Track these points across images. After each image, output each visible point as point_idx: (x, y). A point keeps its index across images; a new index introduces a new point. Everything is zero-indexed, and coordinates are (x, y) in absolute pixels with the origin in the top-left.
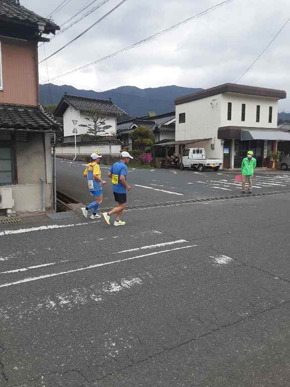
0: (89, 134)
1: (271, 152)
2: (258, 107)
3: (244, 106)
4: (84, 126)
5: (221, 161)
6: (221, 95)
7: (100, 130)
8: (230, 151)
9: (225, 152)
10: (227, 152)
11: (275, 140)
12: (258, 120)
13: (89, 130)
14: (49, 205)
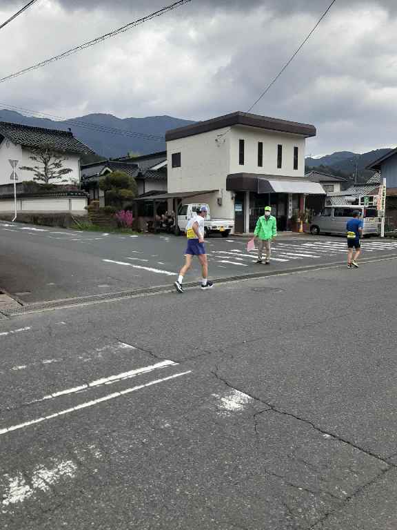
0: (36, 180)
1: (297, 210)
2: (280, 148)
3: (260, 145)
4: (28, 169)
5: (232, 223)
6: (229, 128)
7: (54, 175)
8: (243, 208)
9: (236, 210)
10: (239, 209)
11: (302, 194)
12: (279, 166)
13: (36, 175)
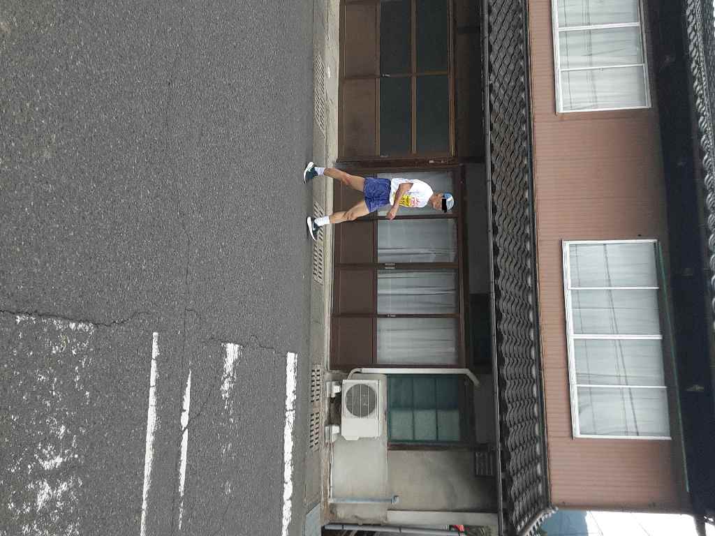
14: (341, 513)
